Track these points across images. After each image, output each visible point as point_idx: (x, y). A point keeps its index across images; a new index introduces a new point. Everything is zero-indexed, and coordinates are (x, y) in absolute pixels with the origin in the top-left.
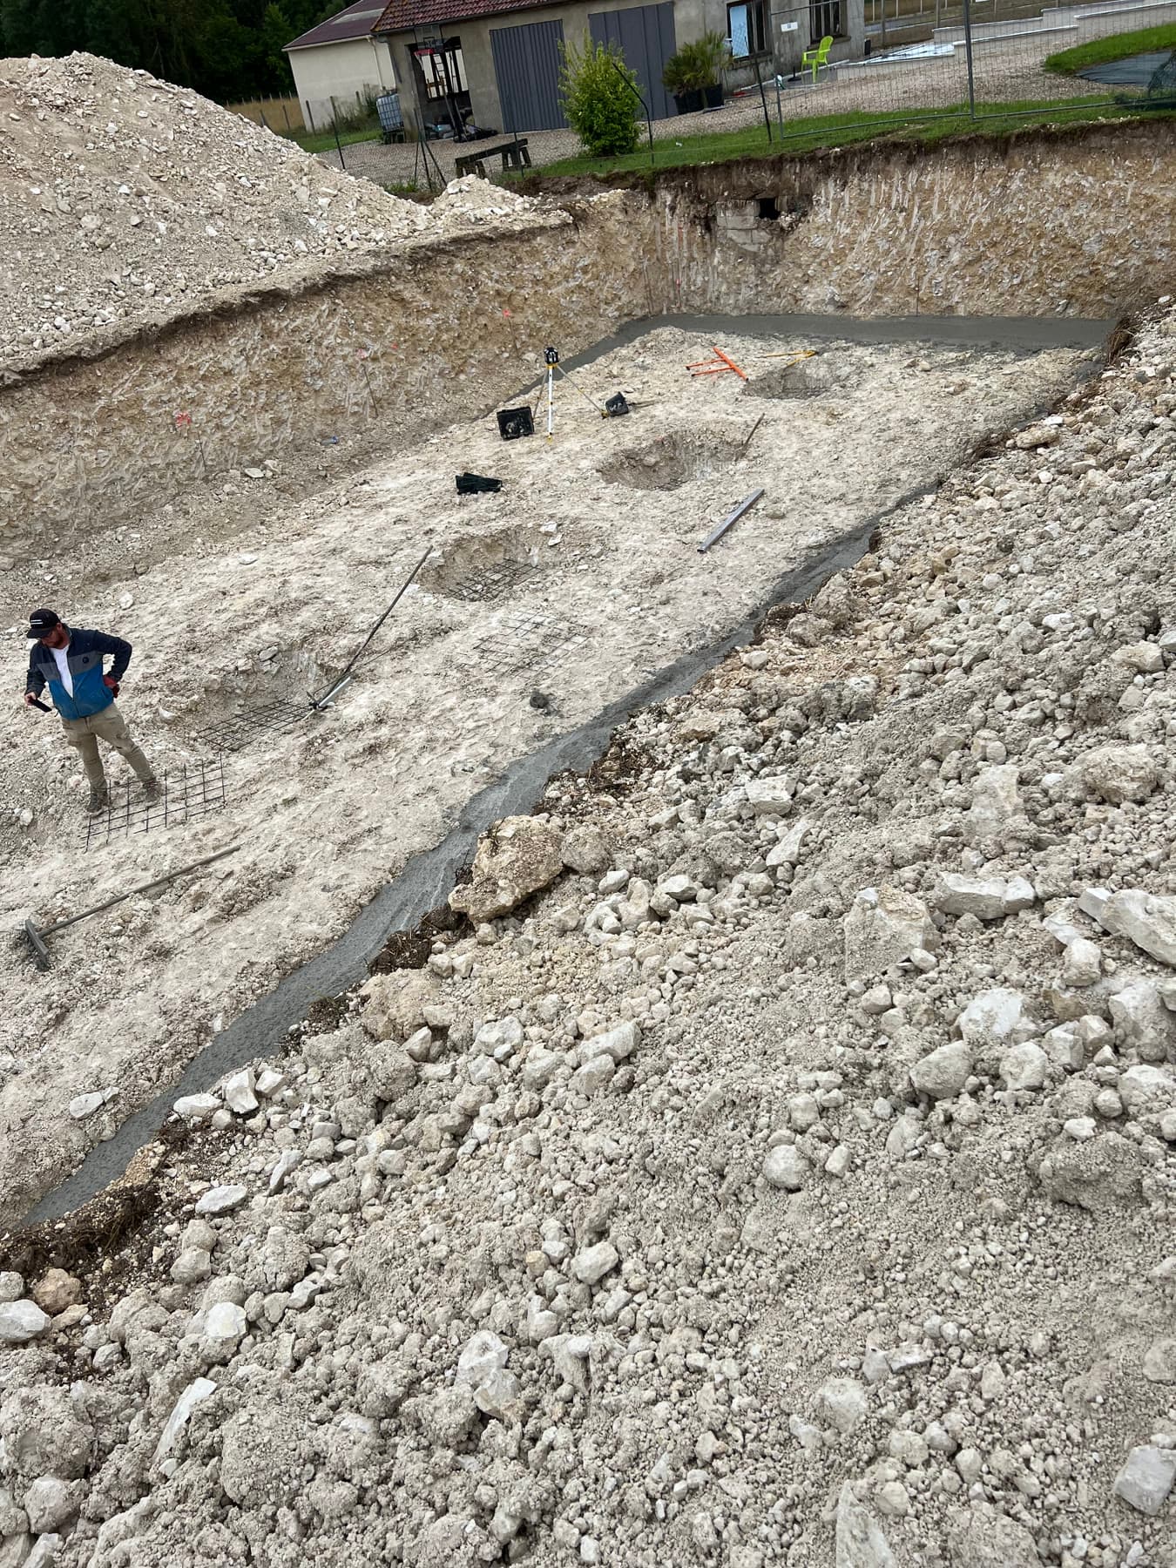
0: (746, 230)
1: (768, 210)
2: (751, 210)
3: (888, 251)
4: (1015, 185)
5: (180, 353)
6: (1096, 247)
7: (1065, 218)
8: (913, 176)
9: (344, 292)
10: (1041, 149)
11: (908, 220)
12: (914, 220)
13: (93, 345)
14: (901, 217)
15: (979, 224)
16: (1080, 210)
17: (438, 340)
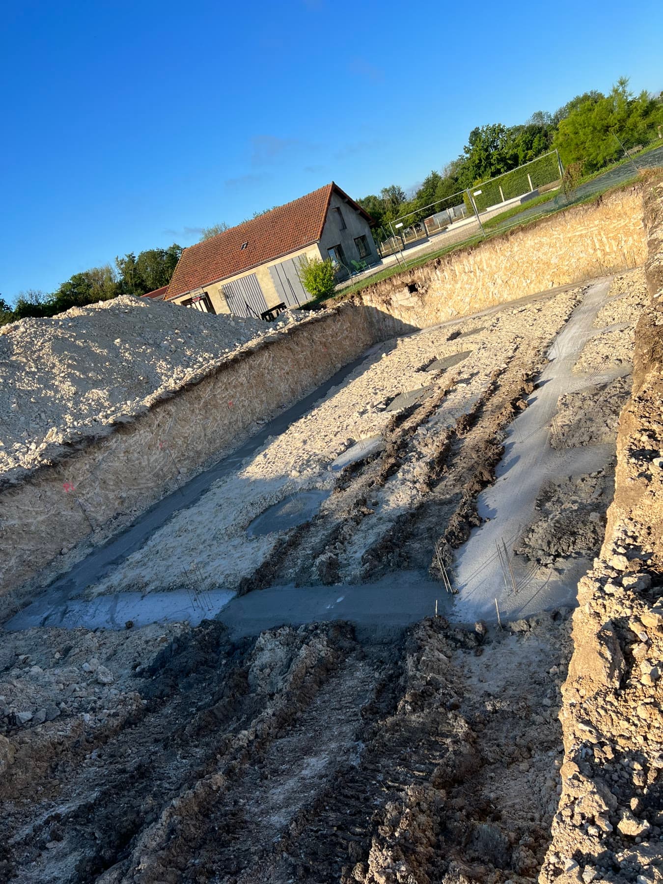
0: (407, 299)
1: (412, 288)
2: (406, 290)
3: (470, 289)
4: (516, 249)
5: (224, 378)
6: (556, 261)
7: (540, 254)
8: (471, 258)
9: (271, 348)
10: (521, 234)
11: (475, 276)
12: (478, 274)
13: (195, 378)
14: (472, 275)
15: (506, 268)
16: (545, 249)
17: (306, 363)
